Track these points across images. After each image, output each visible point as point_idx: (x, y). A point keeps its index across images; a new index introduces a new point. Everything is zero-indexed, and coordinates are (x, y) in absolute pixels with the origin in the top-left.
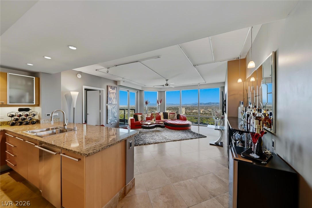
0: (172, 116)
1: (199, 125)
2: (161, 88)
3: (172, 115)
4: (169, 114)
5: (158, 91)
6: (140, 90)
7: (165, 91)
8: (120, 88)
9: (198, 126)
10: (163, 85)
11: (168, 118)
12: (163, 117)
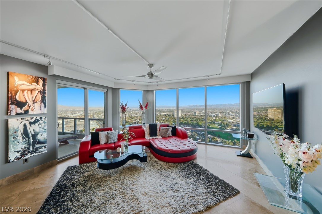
0: (164, 131)
1: (206, 144)
2: (147, 86)
3: (163, 129)
4: (158, 127)
5: (144, 90)
6: (113, 89)
7: (153, 91)
8: (57, 81)
9: (204, 146)
10: (144, 76)
11: (158, 134)
12: (149, 133)
